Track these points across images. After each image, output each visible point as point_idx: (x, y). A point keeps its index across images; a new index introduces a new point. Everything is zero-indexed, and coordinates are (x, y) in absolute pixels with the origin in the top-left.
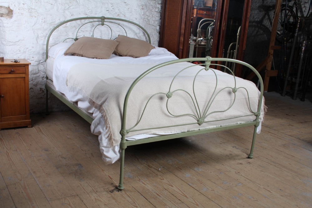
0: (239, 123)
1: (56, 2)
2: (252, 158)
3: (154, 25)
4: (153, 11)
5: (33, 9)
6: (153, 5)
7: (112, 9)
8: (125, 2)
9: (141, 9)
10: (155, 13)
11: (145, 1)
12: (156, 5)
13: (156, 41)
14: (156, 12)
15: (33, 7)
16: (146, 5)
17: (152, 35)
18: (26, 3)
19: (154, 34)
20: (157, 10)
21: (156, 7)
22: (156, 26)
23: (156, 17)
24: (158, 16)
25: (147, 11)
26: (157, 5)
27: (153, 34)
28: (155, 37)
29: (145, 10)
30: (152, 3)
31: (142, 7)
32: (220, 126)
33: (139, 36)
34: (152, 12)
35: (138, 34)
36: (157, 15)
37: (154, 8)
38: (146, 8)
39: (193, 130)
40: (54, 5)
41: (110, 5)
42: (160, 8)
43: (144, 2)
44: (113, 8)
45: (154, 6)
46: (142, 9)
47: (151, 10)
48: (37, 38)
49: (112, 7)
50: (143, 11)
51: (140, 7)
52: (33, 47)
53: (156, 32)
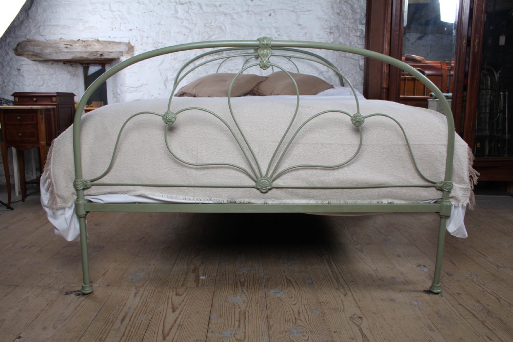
0: (385, 201)
1: (190, 32)
2: (437, 294)
3: (356, 58)
4: (351, 35)
5: (159, 43)
6: (351, 27)
7: (278, 36)
8: (300, 24)
9: (327, 34)
10: (356, 39)
11: (335, 21)
12: (357, 26)
13: (360, 84)
14: (357, 36)
15: (161, 41)
16: (337, 27)
17: (350, 75)
18: (150, 37)
19: (355, 73)
20: (358, 34)
21: (357, 29)
22: (359, 60)
23: (357, 46)
24: (361, 43)
25: (339, 36)
26: (359, 25)
27: (353, 73)
28: (357, 78)
29: (337, 35)
30: (348, 23)
31: (329, 30)
32: (327, 202)
33: (327, 76)
34: (350, 38)
35: (324, 73)
36: (359, 41)
37: (354, 31)
38: (337, 32)
39: (246, 201)
40: (188, 36)
41: (274, 31)
42: (364, 30)
43: (334, 23)
44: (278, 33)
45: (353, 27)
46: (331, 33)
47: (348, 35)
48: (165, 81)
49: (276, 32)
50: (332, 36)
51: (327, 30)
52: (159, 94)
53: (359, 70)
